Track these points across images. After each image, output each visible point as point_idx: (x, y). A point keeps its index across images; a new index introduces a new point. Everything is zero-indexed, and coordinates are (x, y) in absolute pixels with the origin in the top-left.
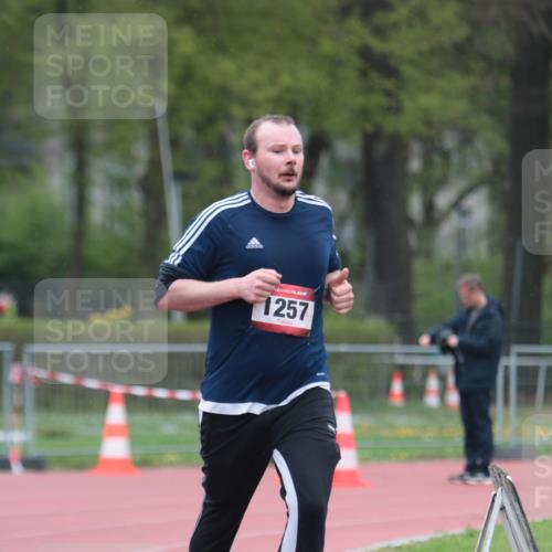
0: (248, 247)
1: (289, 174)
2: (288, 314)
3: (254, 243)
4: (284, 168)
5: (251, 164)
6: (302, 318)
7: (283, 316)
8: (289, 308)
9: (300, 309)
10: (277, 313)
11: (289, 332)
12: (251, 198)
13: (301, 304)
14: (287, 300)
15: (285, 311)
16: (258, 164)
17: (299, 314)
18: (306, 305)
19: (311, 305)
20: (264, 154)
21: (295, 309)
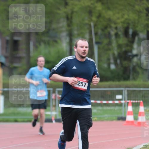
0: (73, 68)
1: (84, 53)
2: (81, 85)
3: (74, 68)
4: (83, 51)
5: (76, 50)
6: (84, 86)
7: (79, 85)
8: (81, 84)
9: (84, 84)
10: (78, 85)
11: (81, 89)
12: (75, 57)
13: (85, 83)
14: (81, 82)
15: (80, 84)
16: (77, 50)
17: (84, 85)
18: (86, 84)
19: (87, 84)
20: (79, 48)
21: (83, 84)
